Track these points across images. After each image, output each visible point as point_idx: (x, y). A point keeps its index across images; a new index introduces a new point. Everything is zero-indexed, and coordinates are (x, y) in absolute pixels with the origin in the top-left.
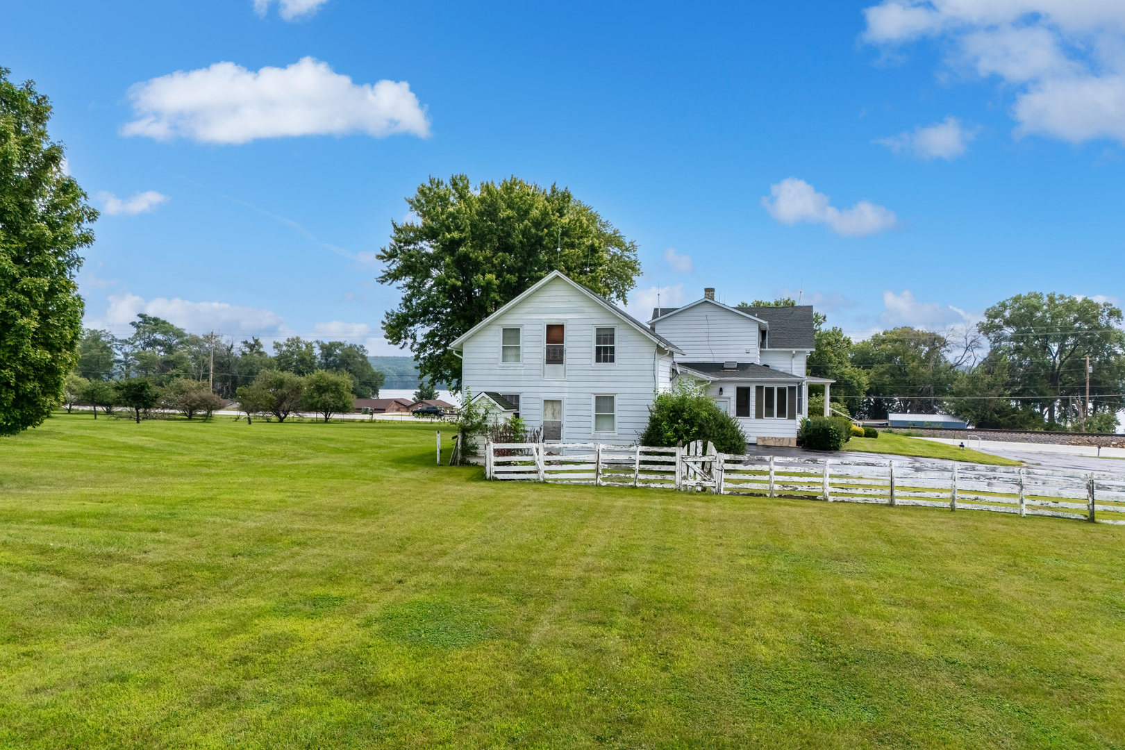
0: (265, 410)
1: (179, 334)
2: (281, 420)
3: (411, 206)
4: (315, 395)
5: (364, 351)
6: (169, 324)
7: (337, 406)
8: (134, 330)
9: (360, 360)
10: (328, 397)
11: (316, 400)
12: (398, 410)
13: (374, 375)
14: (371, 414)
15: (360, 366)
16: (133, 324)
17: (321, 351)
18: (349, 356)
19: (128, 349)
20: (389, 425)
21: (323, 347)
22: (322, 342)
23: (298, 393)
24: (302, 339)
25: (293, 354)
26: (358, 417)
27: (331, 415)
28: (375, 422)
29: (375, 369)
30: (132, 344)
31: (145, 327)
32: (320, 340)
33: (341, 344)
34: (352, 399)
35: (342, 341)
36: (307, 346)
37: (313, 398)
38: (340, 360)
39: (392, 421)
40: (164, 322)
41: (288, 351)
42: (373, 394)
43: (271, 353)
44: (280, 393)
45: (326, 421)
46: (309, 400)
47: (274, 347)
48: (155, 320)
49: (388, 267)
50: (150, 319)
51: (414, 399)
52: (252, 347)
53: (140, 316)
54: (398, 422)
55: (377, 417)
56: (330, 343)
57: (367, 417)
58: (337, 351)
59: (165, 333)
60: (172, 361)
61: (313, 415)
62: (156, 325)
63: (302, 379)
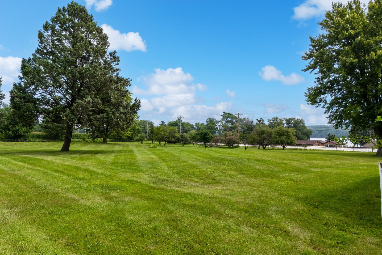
0: (257, 144)
1: (236, 118)
2: (264, 148)
3: (322, 26)
4: (277, 137)
5: (303, 121)
6: (232, 115)
7: (288, 142)
8: (222, 117)
9: (302, 125)
10: (283, 138)
11: (278, 139)
12: (318, 145)
13: (308, 131)
14: (306, 146)
15: (302, 127)
16: (222, 115)
17: (286, 122)
18: (297, 123)
19: (220, 124)
20: (314, 152)
21: (286, 120)
22: (286, 118)
23: (271, 137)
24: (278, 117)
25: (275, 123)
26: (299, 147)
27: (286, 147)
28: (307, 150)
29: (309, 129)
30: (221, 122)
31: (225, 116)
32: (285, 117)
33: (293, 119)
34: (295, 140)
35: (294, 118)
36: (280, 120)
37: (277, 138)
38: (293, 125)
39: (315, 149)
40: (231, 114)
41: (273, 122)
42: (308, 139)
43: (267, 123)
44: (263, 137)
45: (283, 149)
46: (275, 139)
47: (268, 121)
48: (228, 114)
49: (309, 63)
50: (227, 113)
51: (326, 140)
52: (259, 121)
53: (224, 112)
54: (318, 150)
55: (308, 148)
56: (289, 118)
57: (303, 148)
58: (292, 121)
59: (231, 118)
60: (233, 127)
61: (278, 147)
62: (229, 115)
63: (272, 130)
